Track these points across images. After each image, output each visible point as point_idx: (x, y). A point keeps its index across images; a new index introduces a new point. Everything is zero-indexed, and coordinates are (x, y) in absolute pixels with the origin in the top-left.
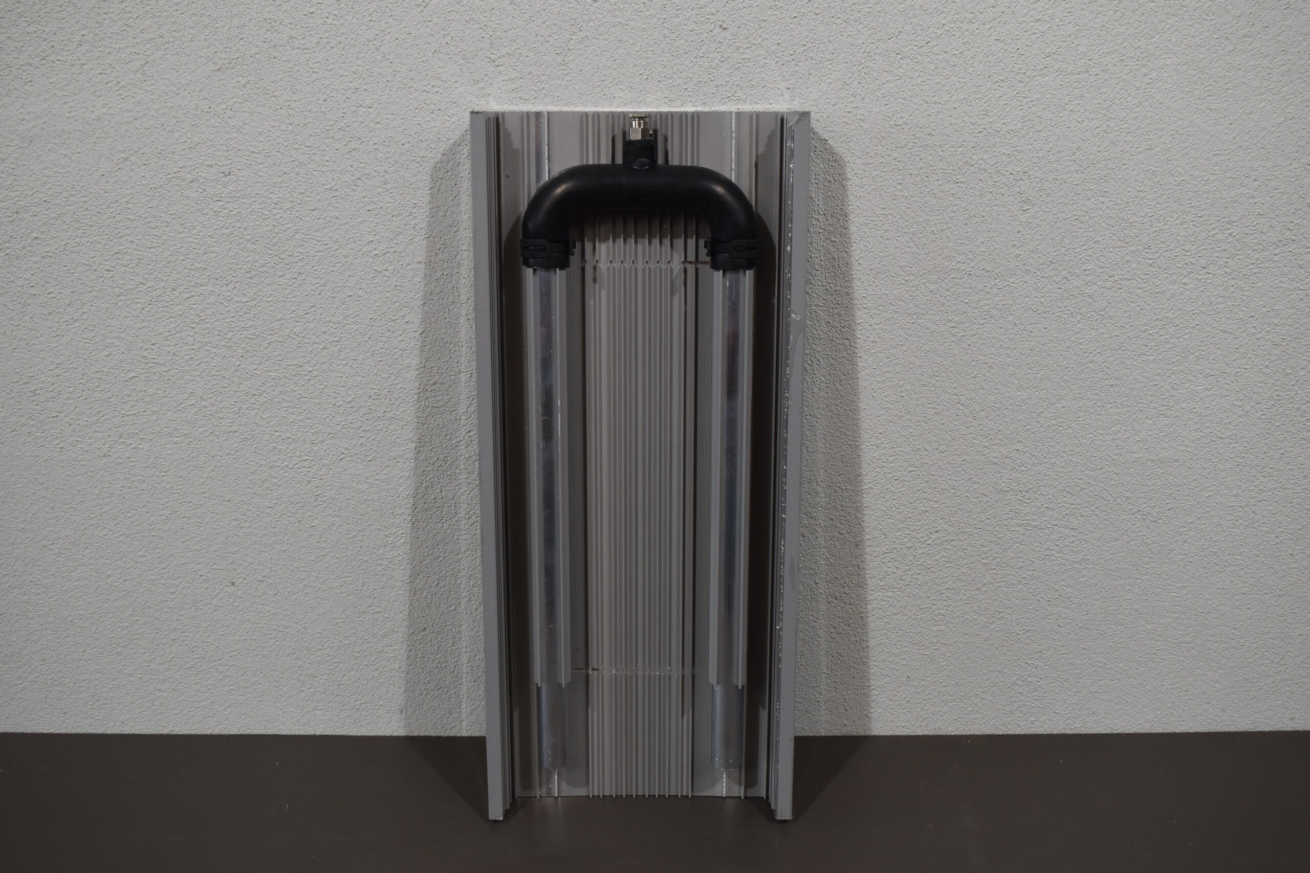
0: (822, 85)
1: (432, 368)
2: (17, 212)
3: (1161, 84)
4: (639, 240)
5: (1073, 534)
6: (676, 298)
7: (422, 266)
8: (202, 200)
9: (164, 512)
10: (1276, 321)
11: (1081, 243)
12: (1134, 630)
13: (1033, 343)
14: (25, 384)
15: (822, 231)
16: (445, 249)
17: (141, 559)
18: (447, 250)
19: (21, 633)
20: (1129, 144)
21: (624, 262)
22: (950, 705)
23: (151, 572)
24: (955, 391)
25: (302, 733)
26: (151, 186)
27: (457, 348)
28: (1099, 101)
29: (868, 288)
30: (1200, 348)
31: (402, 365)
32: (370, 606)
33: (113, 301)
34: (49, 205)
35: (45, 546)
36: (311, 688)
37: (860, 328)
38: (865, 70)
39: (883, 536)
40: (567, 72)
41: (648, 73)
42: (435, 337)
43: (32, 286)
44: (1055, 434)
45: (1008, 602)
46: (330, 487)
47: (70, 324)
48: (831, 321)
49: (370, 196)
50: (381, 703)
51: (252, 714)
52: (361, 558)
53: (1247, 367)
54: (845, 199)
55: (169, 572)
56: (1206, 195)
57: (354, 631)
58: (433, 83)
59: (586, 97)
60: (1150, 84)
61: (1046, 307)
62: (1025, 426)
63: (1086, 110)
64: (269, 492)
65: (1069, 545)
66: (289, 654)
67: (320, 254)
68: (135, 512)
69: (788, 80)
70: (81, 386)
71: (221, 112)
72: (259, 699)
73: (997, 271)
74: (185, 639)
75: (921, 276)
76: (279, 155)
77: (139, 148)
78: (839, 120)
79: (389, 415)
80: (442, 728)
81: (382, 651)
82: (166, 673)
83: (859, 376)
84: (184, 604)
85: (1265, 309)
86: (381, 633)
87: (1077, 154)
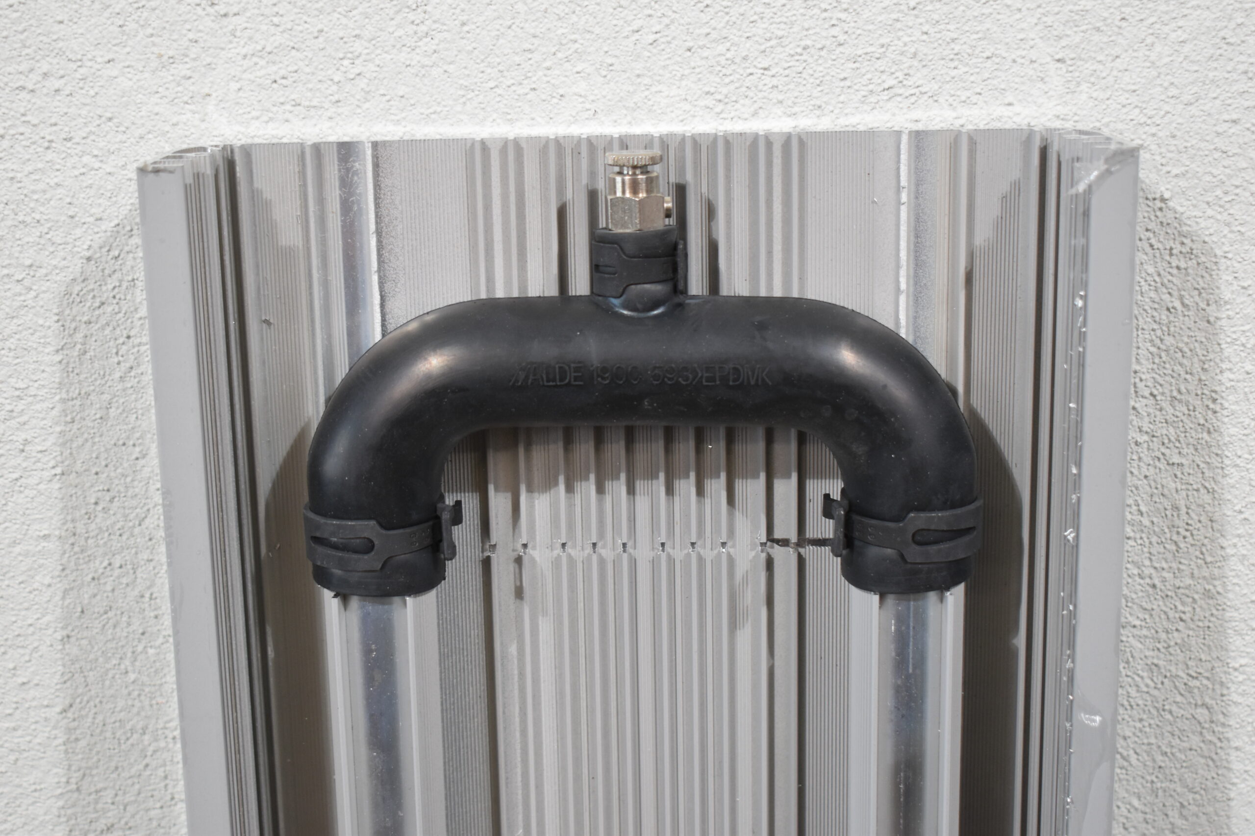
0: (1158, 48)
1: (97, 792)
4: (639, 485)
6: (744, 637)
7: (51, 545)
15: (1146, 438)
16: (112, 500)
18: (116, 503)
21: (599, 545)
27: (162, 744)
31: (20, 786)
37: (1241, 678)
40: (424, 28)
41: (657, 28)
42: (100, 718)
48: (1161, 663)
54: (1211, 356)
58: (45, 68)
59: (481, 99)
69: (1059, 38)
78: (1202, 145)
83: (1232, 795)
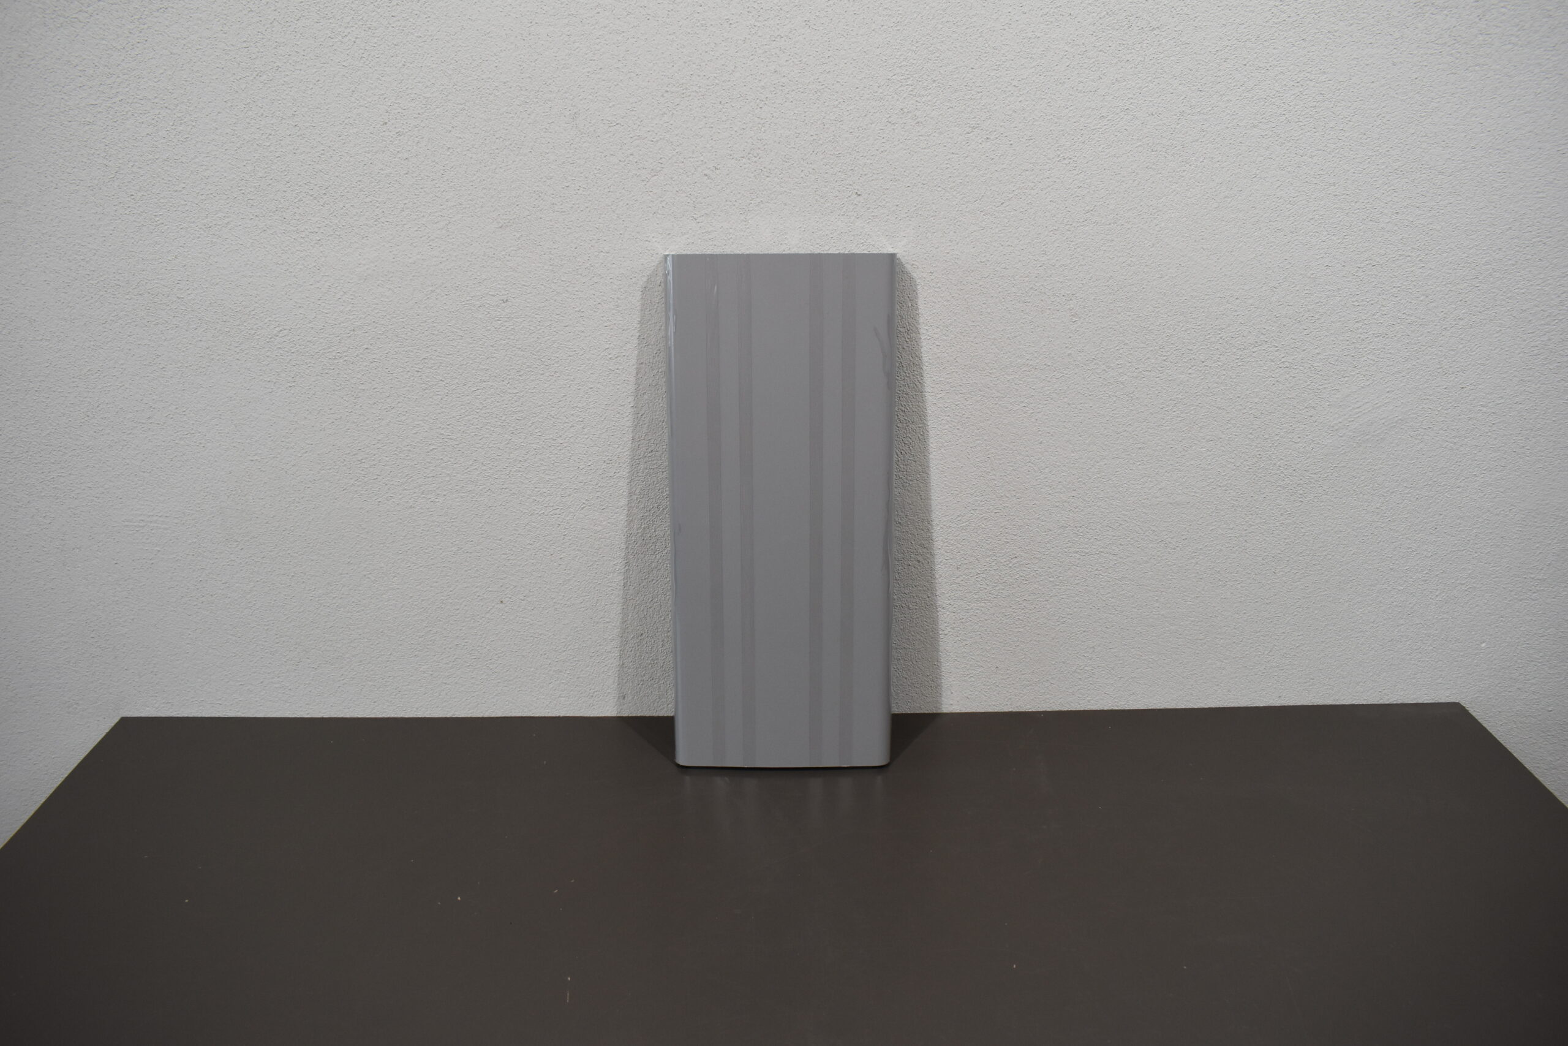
2: (353, 330)
3: (1168, 231)
5: (1115, 558)
8: (487, 320)
9: (453, 548)
10: (1256, 400)
11: (1115, 345)
12: (1162, 630)
13: (1082, 418)
14: (354, 455)
17: (435, 584)
19: (345, 642)
20: (1146, 274)
22: (1028, 688)
23: (442, 594)
24: (1027, 453)
25: (550, 715)
26: (450, 310)
28: (1124, 243)
29: (963, 378)
30: (1203, 420)
32: (602, 618)
33: (420, 393)
34: (377, 325)
35: (365, 576)
36: (558, 680)
38: (959, 223)
39: (977, 561)
43: (362, 384)
44: (1100, 484)
45: (1068, 610)
46: (574, 529)
47: (389, 411)
49: (607, 316)
50: (609, 691)
51: (513, 701)
52: (596, 581)
53: (1237, 434)
55: (455, 594)
56: (1202, 310)
57: (590, 636)
60: (1159, 231)
61: (1090, 392)
62: (1078, 479)
63: (1116, 250)
64: (529, 533)
65: (1113, 566)
66: (541, 655)
67: (571, 358)
68: (431, 549)
70: (395, 456)
71: (502, 257)
72: (519, 689)
73: (1055, 365)
74: (466, 644)
75: (1001, 369)
76: (543, 287)
77: (443, 283)
79: (618, 475)
80: (654, 710)
81: (610, 652)
82: (451, 671)
84: (466, 617)
85: (1248, 392)
86: (610, 638)
87: (1110, 281)
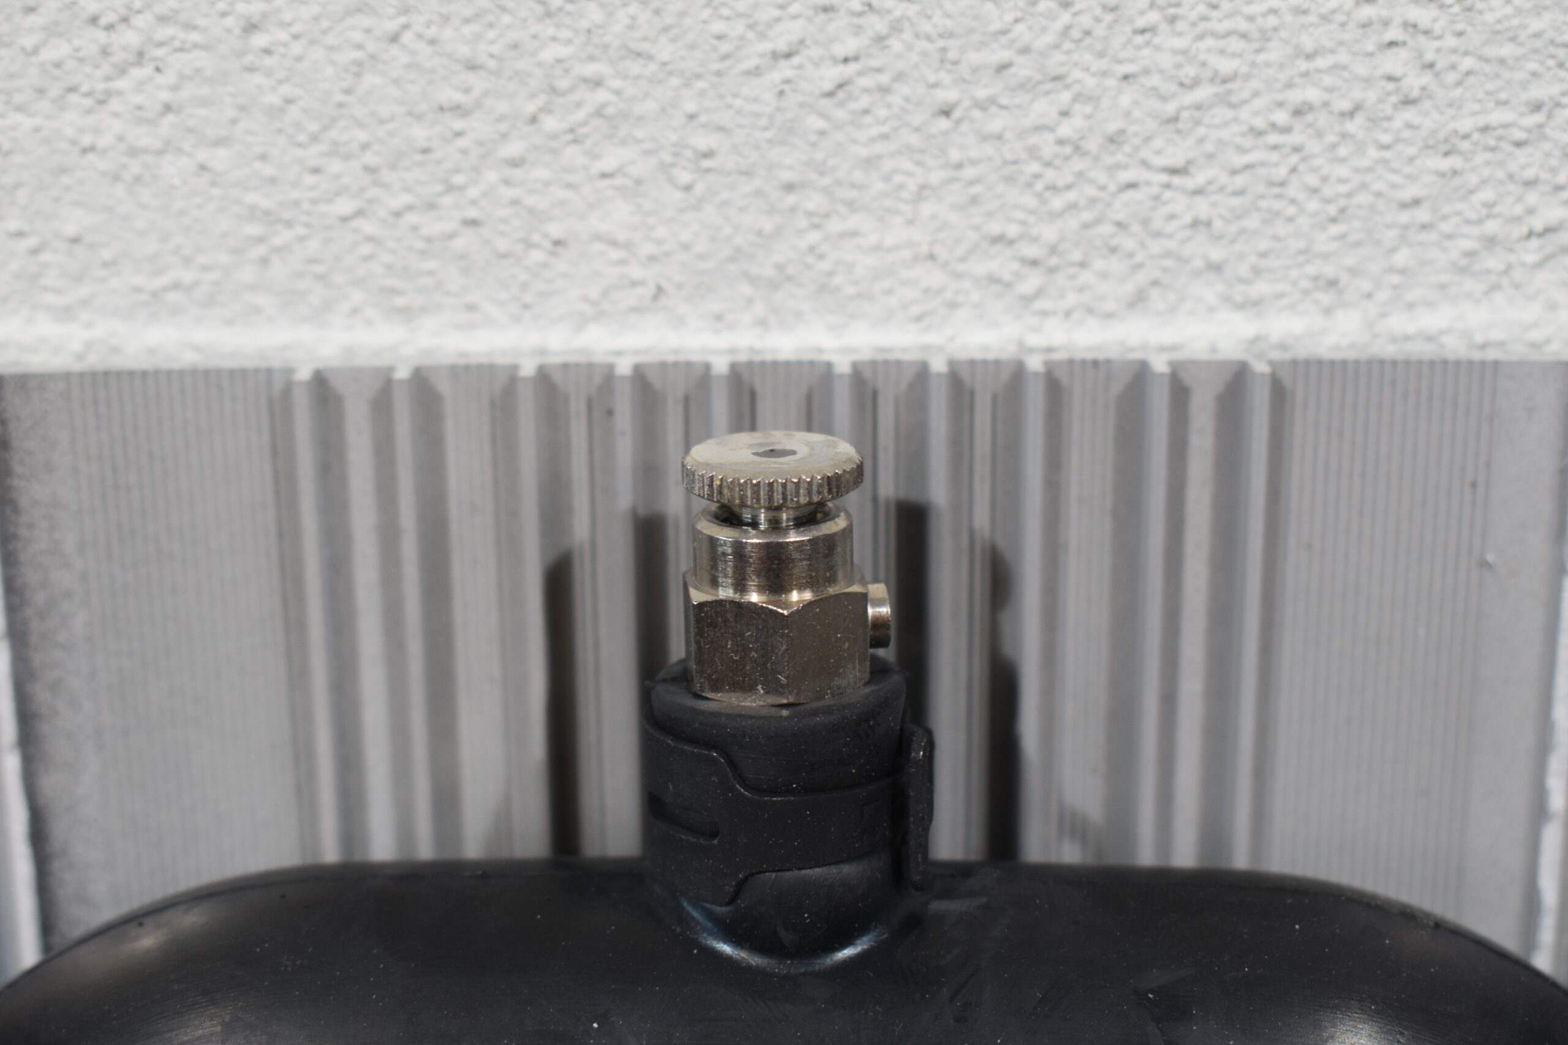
59: (313, 246)
